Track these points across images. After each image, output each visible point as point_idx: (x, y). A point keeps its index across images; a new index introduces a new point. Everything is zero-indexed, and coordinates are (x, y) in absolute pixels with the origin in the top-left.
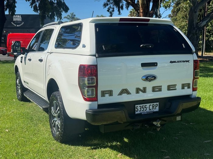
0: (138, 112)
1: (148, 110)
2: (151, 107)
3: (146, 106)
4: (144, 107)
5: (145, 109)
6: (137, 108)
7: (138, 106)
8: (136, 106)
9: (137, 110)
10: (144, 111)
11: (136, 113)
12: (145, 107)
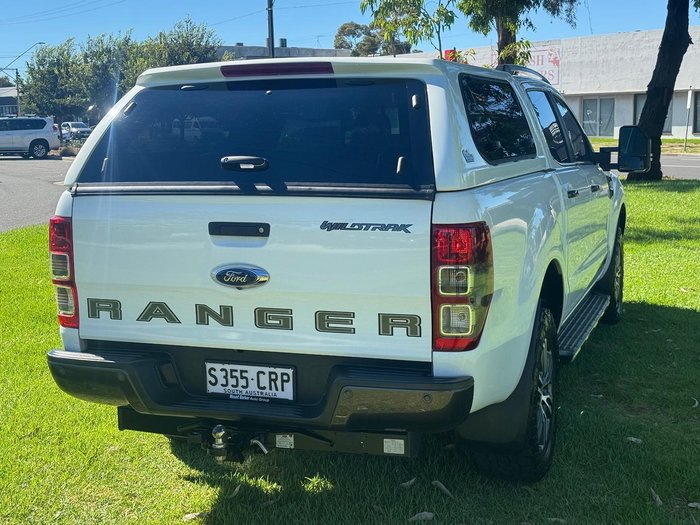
0: (218, 389)
1: (253, 387)
2: (265, 381)
3: (246, 372)
4: (238, 374)
5: (242, 382)
6: (212, 372)
7: (218, 366)
8: (209, 366)
9: (213, 381)
10: (239, 388)
11: (211, 389)
12: (242, 377)
